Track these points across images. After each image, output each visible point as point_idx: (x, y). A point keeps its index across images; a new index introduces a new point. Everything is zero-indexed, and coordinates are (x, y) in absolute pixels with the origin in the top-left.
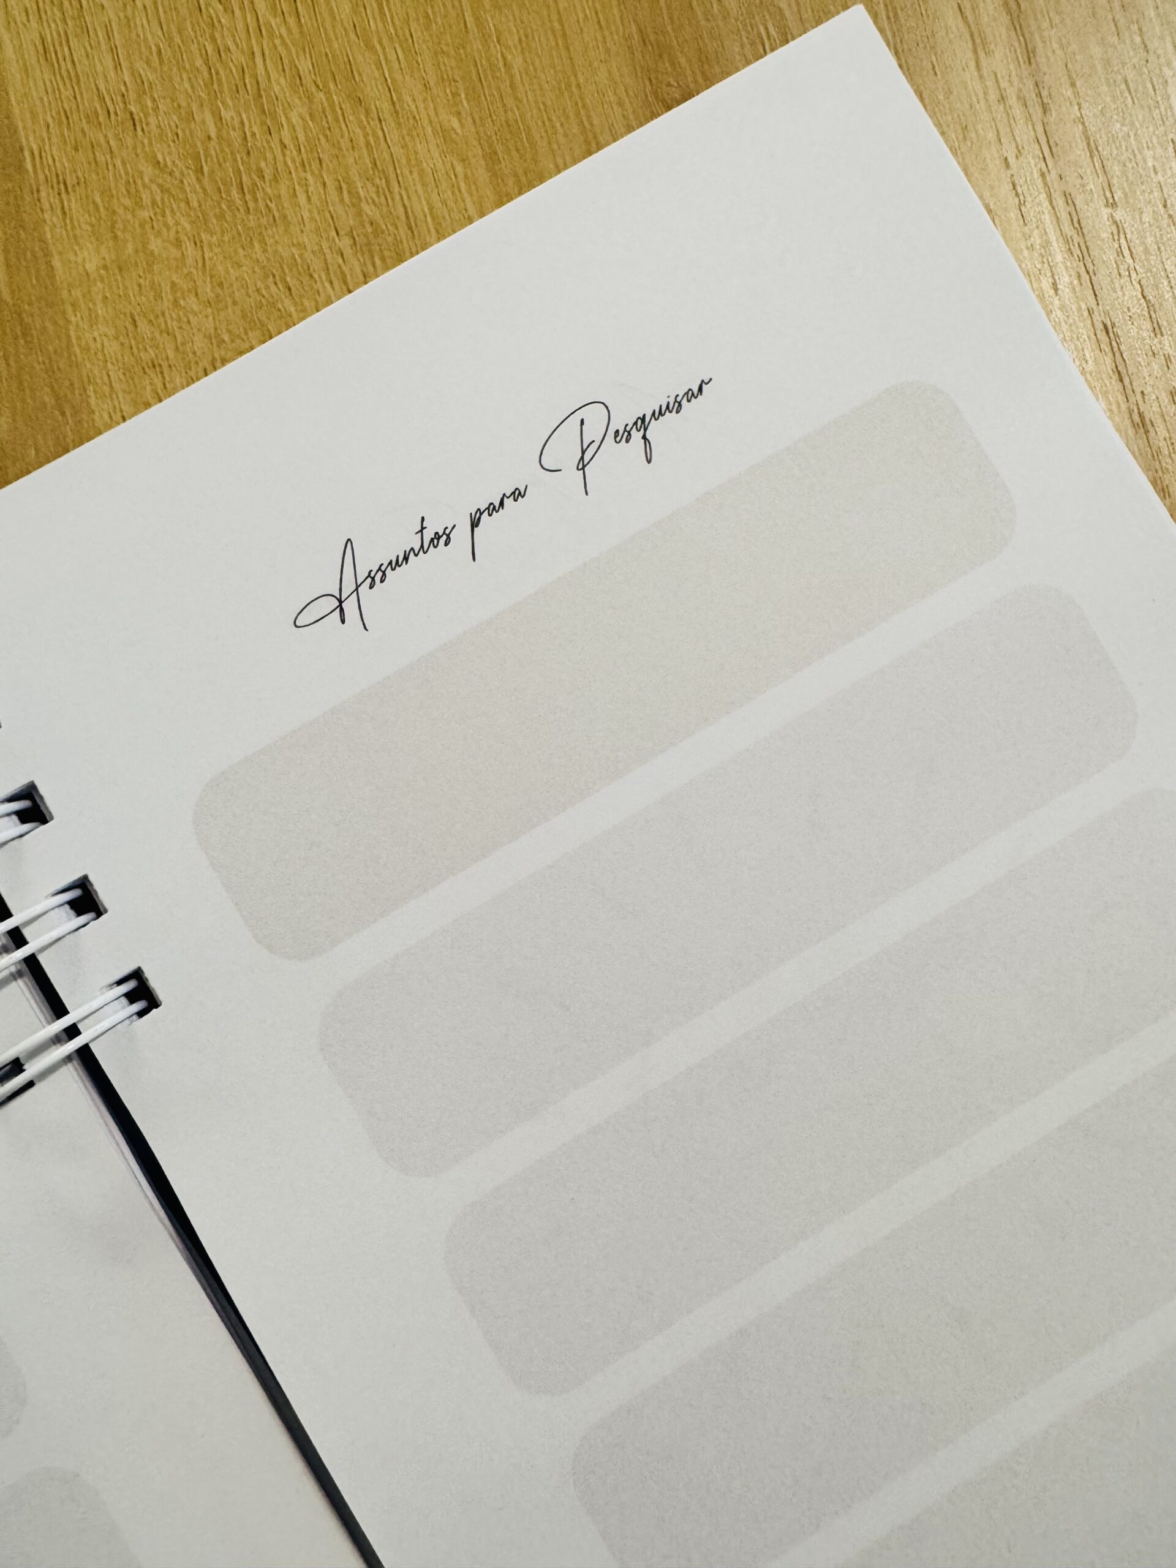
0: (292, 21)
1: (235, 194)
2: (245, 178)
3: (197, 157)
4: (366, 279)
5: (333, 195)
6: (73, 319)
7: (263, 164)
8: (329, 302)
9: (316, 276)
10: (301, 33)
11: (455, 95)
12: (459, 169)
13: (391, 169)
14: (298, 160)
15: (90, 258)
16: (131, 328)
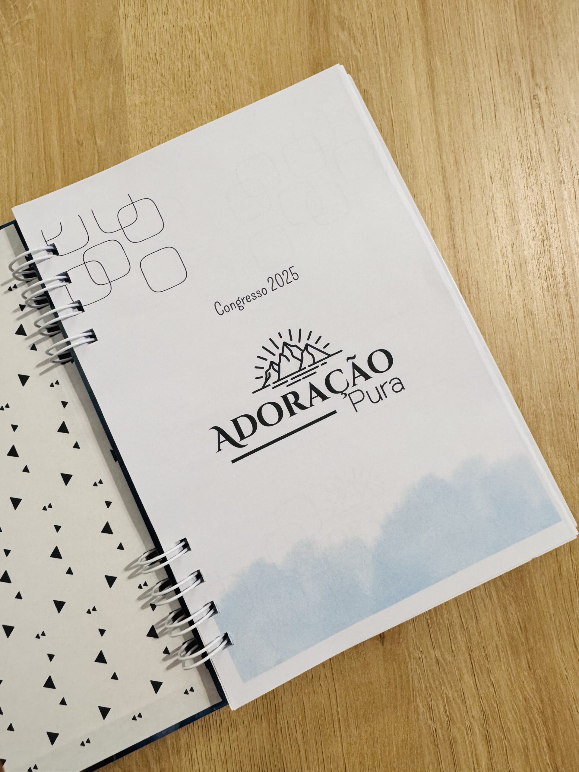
0: (209, 39)
1: (183, 88)
2: (187, 83)
3: (174, 75)
4: (218, 117)
5: (213, 91)
6: (129, 117)
7: (193, 80)
8: (206, 123)
9: (203, 115)
10: (212, 44)
11: (254, 68)
12: (252, 90)
13: (231, 87)
14: (204, 80)
15: (137, 99)
16: (145, 122)
